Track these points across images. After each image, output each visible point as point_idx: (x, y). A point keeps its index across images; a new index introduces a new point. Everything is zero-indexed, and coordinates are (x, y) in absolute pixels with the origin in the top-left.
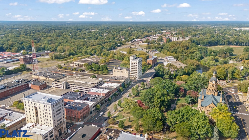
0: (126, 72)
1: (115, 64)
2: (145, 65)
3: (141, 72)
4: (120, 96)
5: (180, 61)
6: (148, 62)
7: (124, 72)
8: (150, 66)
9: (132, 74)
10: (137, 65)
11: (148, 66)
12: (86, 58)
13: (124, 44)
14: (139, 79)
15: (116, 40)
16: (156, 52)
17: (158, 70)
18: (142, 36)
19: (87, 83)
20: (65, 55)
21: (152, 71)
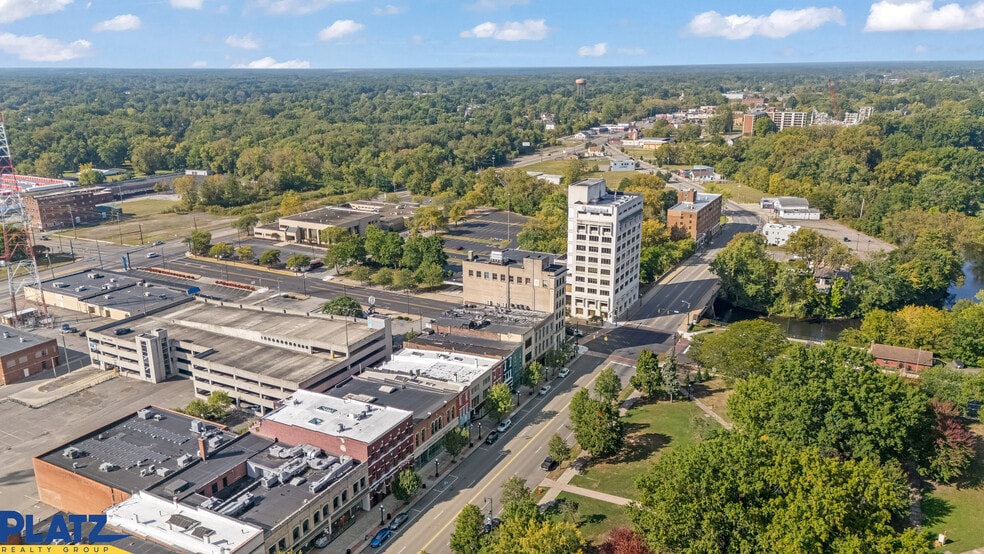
0: (537, 283)
1: (492, 231)
2: (657, 240)
3: (636, 281)
4: (486, 449)
5: (842, 223)
6: (671, 224)
7: (527, 280)
8: (683, 244)
9: (580, 295)
10: (614, 239)
11: (670, 243)
12: (355, 200)
13: (551, 141)
14: (622, 324)
15: (517, 125)
16: (708, 179)
17: (737, 272)
18: (634, 110)
19: (292, 348)
20: (261, 190)
21: (699, 272)
